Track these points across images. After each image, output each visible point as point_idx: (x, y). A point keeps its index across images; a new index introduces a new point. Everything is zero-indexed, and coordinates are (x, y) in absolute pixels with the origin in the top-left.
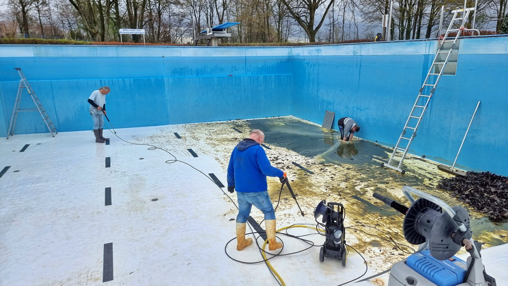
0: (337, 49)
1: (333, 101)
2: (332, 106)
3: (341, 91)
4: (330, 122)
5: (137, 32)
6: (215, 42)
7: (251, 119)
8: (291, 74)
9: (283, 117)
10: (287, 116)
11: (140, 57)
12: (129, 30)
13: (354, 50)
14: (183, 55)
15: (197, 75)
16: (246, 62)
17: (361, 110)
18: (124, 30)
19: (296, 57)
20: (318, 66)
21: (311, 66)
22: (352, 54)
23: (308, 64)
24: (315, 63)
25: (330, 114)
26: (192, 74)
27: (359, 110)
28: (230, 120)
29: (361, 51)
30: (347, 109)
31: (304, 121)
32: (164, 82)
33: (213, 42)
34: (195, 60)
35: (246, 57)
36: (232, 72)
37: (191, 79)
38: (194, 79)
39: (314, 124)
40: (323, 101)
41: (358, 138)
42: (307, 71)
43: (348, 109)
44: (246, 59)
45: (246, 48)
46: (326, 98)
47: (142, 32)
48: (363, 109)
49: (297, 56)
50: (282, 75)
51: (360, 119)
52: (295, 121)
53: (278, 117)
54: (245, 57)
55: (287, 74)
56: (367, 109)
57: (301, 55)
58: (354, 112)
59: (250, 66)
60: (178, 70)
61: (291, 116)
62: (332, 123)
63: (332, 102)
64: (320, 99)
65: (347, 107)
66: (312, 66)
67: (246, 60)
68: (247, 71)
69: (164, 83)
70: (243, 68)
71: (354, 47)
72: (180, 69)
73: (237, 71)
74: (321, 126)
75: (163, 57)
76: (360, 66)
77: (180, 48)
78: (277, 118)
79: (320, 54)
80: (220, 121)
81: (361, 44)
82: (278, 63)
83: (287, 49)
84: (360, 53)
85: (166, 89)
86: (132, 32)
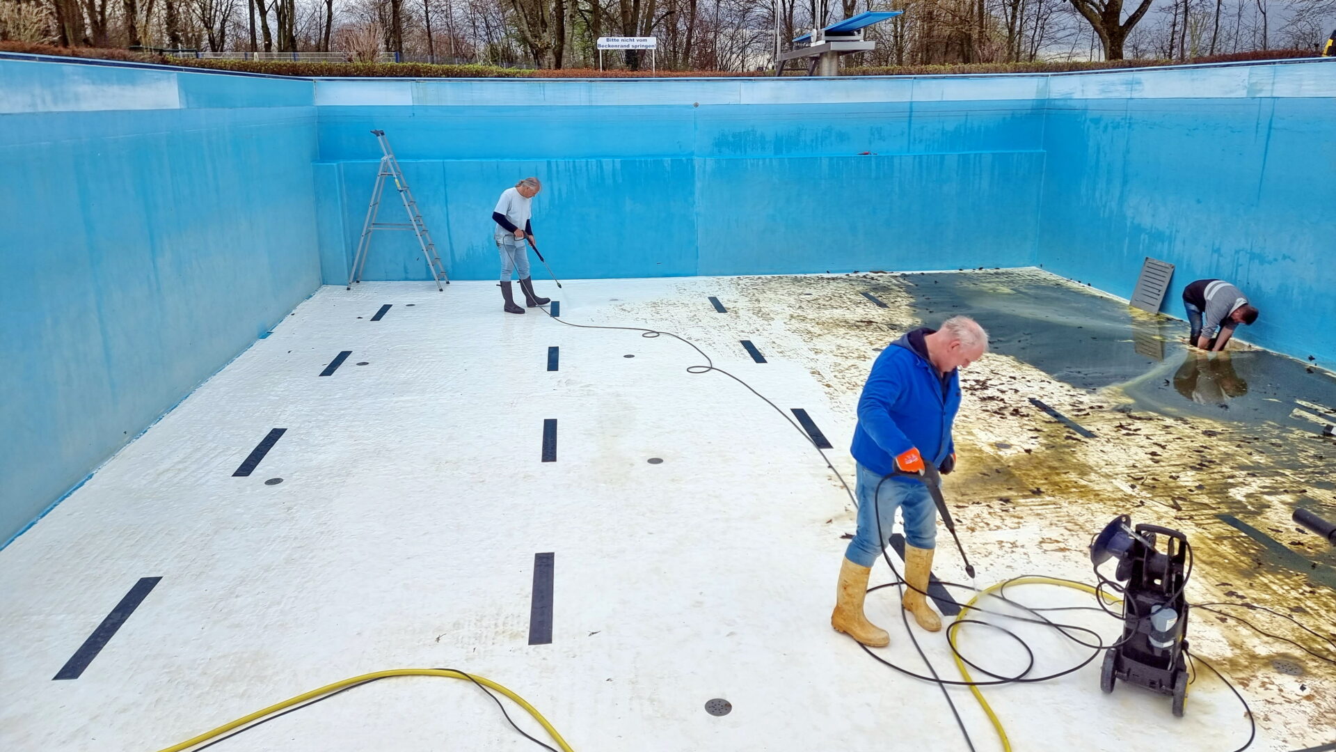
0: (1193, 80)
1: (1171, 232)
2: (1166, 244)
3: (1199, 201)
4: (1157, 292)
5: (639, 43)
6: (830, 66)
7: (915, 272)
8: (1042, 150)
9: (1010, 270)
10: (1020, 269)
11: (641, 107)
12: (620, 38)
13: (1251, 81)
14: (745, 100)
15: (778, 150)
16: (910, 117)
17: (1262, 262)
18: (608, 40)
19: (1061, 103)
20: (1129, 127)
21: (1106, 127)
22: (1243, 93)
23: (1097, 121)
24: (1118, 119)
25: (1159, 268)
26: (763, 148)
27: (1257, 261)
28: (856, 272)
29: (1273, 83)
30: (1216, 256)
31: (1074, 285)
32: (693, 167)
33: (826, 64)
34: (774, 112)
35: (911, 102)
36: (870, 143)
37: (761, 163)
38: (767, 160)
39: (1105, 296)
40: (1138, 229)
41: (1247, 344)
42: (1091, 143)
43: (1220, 255)
44: (911, 108)
45: (915, 78)
46: (1147, 221)
47: (650, 42)
48: (1271, 258)
49: (1065, 100)
50: (1012, 154)
51: (1259, 288)
52: (1044, 284)
53: (995, 271)
54: (908, 105)
55: (1028, 151)
56: (1284, 257)
57: (1076, 96)
58: (1238, 265)
59: (922, 128)
60: (731, 139)
61: (1034, 268)
62: (1162, 294)
63: (1167, 233)
64: (1128, 224)
65: (1218, 251)
66: (1110, 129)
67: (911, 112)
68: (912, 140)
69: (693, 172)
70: (902, 134)
71: (1250, 74)
72: (734, 136)
73: (884, 140)
74: (1127, 302)
75: (696, 105)
76: (1270, 128)
77: (738, 83)
78: (989, 271)
79: (1136, 95)
80: (828, 272)
81: (1274, 63)
82: (1004, 119)
83: (1035, 80)
84: (1272, 91)
85: (698, 185)
86: (626, 43)
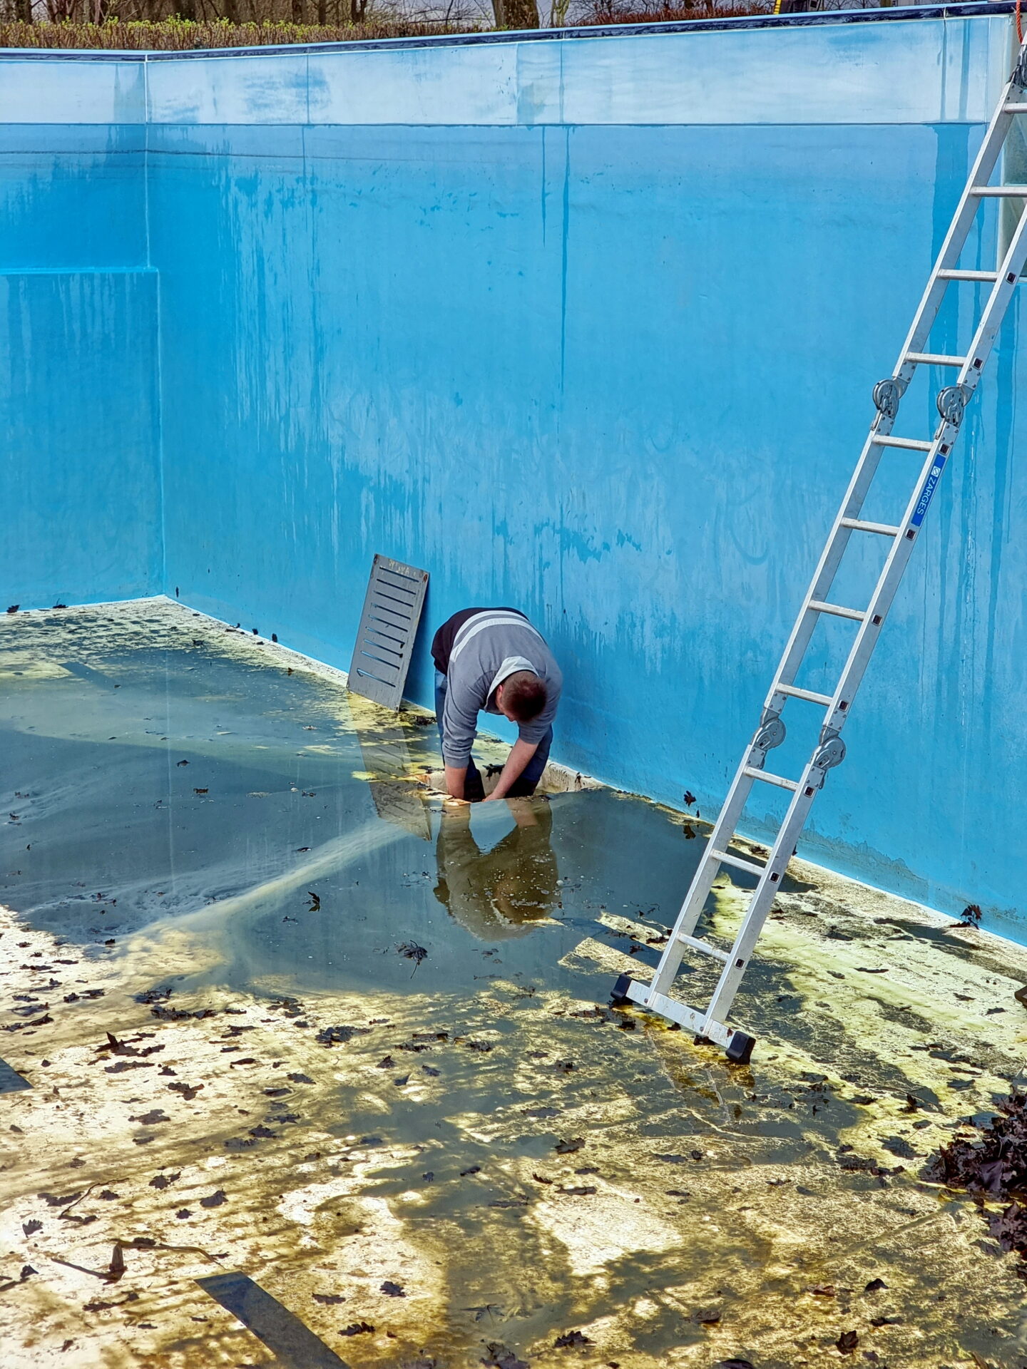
0: (418, 76)
1: (415, 482)
2: (409, 515)
3: (458, 401)
4: (395, 646)
8: (149, 267)
9: (91, 608)
10: (122, 604)
13: (525, 82)
17: (584, 554)
19: (175, 135)
20: (313, 203)
21: (269, 203)
22: (508, 114)
23: (249, 186)
24: (290, 181)
25: (399, 582)
27: (574, 551)
29: (562, 88)
30: (500, 540)
40: (354, 478)
41: (572, 772)
42: (246, 248)
43: (508, 541)
46: (368, 456)
48: (597, 543)
49: (184, 125)
50: (66, 278)
51: (584, 626)
55: (110, 270)
56: (621, 539)
57: (202, 117)
58: (544, 565)
61: (162, 599)
62: (407, 652)
63: (409, 487)
64: (336, 466)
65: (501, 529)
66: (277, 206)
71: (520, 62)
74: (339, 678)
76: (566, 205)
79: (317, 116)
81: (559, 35)
84: (561, 106)
